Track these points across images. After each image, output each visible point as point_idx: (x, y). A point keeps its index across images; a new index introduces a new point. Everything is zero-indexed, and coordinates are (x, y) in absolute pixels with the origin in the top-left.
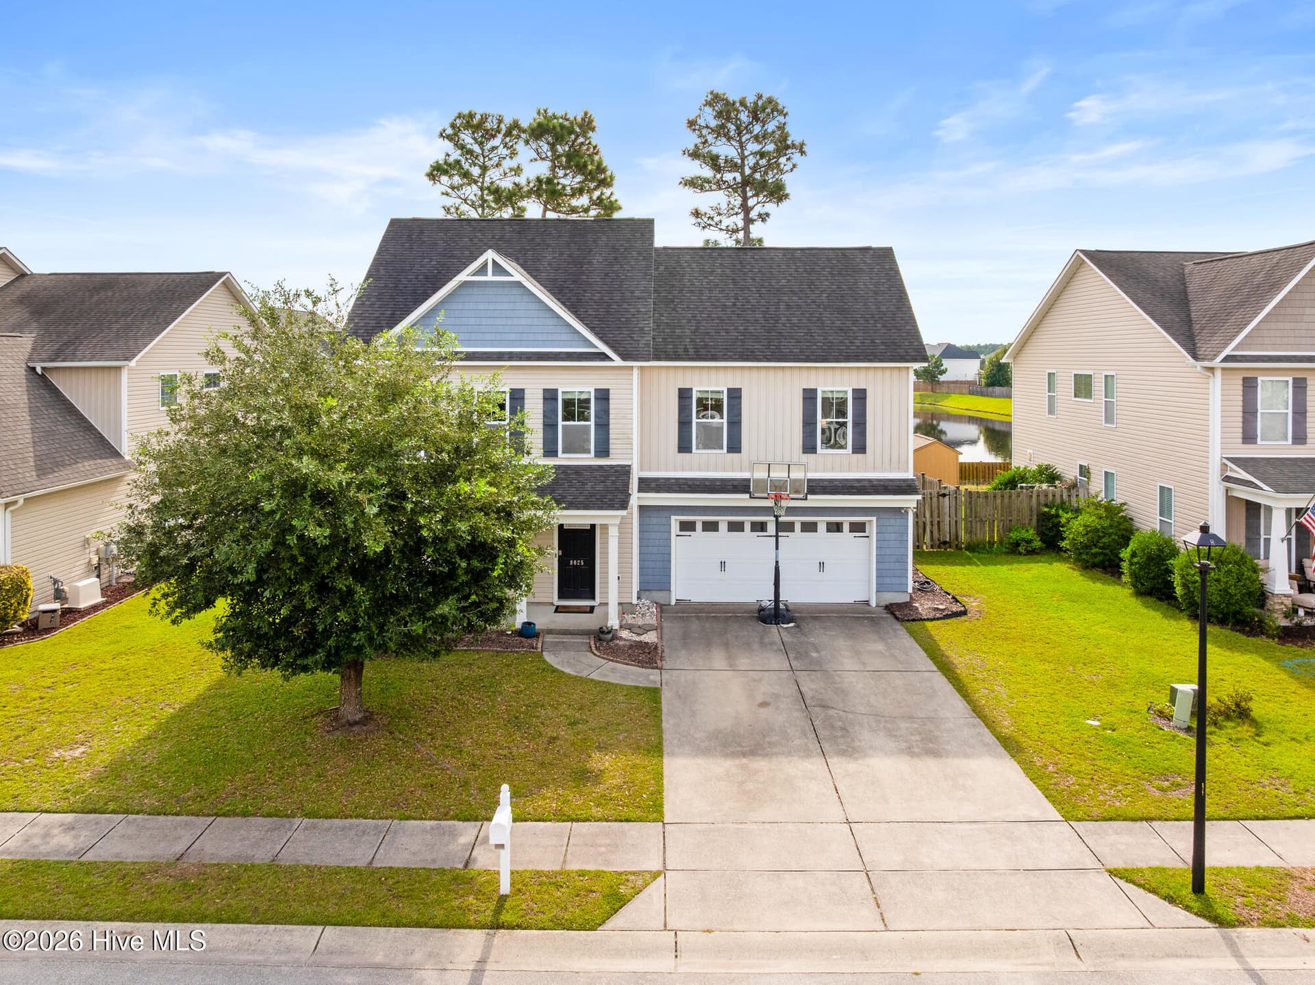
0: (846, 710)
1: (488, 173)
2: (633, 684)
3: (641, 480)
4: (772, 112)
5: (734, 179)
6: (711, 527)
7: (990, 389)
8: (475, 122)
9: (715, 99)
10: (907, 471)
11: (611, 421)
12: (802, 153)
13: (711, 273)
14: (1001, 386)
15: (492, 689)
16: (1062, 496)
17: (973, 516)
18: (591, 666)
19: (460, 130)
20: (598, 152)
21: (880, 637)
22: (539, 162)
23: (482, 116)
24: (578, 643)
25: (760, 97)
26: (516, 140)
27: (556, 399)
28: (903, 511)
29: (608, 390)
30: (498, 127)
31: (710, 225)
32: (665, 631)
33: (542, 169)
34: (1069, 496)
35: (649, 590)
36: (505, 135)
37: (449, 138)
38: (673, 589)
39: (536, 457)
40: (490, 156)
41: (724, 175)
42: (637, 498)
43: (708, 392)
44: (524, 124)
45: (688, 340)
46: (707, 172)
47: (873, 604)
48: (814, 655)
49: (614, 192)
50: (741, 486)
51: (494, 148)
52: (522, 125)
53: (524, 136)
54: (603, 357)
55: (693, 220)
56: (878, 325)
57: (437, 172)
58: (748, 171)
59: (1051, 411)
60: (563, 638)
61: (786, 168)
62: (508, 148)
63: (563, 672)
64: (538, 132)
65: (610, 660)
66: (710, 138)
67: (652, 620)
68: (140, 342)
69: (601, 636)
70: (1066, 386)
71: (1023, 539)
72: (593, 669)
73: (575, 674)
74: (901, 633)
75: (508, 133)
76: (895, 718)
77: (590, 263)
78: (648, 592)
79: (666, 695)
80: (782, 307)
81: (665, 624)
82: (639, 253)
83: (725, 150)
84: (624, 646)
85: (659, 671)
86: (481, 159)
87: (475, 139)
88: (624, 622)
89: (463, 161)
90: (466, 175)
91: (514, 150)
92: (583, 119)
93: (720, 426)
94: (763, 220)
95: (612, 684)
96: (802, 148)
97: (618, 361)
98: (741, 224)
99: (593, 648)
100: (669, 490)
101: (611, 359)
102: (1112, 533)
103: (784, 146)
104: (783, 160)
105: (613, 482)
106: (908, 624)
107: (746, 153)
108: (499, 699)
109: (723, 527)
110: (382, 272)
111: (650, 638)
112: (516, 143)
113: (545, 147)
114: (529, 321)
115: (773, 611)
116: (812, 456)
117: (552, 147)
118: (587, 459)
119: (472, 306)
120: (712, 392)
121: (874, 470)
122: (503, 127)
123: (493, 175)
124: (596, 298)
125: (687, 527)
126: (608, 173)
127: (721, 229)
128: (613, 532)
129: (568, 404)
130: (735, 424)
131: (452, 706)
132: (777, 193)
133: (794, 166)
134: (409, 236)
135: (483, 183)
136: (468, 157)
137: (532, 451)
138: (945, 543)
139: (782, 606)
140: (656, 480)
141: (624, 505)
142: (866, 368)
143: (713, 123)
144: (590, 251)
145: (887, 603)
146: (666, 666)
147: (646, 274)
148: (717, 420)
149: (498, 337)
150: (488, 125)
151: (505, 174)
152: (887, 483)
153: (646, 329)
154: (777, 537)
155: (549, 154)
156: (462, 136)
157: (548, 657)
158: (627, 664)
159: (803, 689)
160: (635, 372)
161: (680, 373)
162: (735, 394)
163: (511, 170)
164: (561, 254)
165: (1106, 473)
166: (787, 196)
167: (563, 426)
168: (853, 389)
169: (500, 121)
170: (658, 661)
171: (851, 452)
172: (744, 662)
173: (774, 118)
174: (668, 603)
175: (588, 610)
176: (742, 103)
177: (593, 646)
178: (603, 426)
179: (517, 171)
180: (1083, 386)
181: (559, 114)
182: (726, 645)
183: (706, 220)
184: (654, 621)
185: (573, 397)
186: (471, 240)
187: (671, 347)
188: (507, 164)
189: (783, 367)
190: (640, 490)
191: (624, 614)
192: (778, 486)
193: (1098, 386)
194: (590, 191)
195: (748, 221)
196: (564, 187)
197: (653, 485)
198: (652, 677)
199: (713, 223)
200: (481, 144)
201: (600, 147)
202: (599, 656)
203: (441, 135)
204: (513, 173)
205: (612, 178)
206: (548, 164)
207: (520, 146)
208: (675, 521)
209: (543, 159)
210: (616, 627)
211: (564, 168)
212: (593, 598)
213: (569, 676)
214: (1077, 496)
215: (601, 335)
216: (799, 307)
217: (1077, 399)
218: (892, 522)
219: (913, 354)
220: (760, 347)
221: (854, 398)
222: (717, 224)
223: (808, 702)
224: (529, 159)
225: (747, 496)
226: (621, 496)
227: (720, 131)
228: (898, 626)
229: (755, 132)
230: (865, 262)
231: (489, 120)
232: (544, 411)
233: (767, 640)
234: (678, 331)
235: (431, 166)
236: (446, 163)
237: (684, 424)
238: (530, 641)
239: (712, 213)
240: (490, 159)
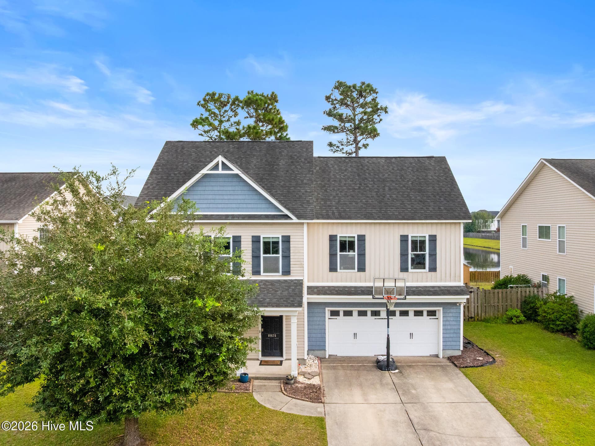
0: (440, 432)
1: (223, 124)
2: (308, 415)
3: (309, 288)
4: (370, 91)
5: (351, 126)
6: (348, 314)
7: (468, 234)
8: (216, 97)
9: (339, 85)
10: (460, 281)
11: (291, 254)
12: (386, 112)
13: (346, 170)
14: (473, 232)
15: (222, 420)
16: (534, 292)
17: (487, 303)
18: (282, 402)
19: (208, 102)
20: (279, 113)
21: (449, 379)
22: (249, 119)
23: (219, 94)
24: (273, 386)
25: (363, 83)
26: (237, 107)
27: (260, 242)
28: (458, 304)
29: (289, 236)
30: (228, 100)
31: (337, 151)
32: (324, 376)
33: (251, 122)
34: (538, 291)
35: (313, 350)
36: (232, 105)
37: (203, 106)
38: (327, 349)
39: (248, 276)
40: (224, 116)
41: (345, 124)
42: (306, 298)
43: (346, 237)
44: (241, 98)
45: (335, 208)
46: (336, 123)
47: (441, 356)
48: (413, 391)
49: (288, 133)
50: (367, 291)
51: (226, 111)
52: (240, 99)
53: (241, 104)
54: (286, 217)
55: (329, 148)
56: (442, 199)
57: (195, 124)
58: (357, 122)
59: (524, 246)
60: (265, 383)
61: (376, 121)
62: (233, 112)
63: (265, 407)
64: (248, 103)
65: (293, 398)
66: (337, 106)
67: (315, 369)
68: (26, 210)
69: (288, 381)
70: (533, 233)
71: (515, 316)
72: (283, 405)
73: (273, 408)
74: (461, 375)
75: (233, 103)
76: (471, 437)
77: (278, 165)
78: (313, 351)
79: (329, 423)
80: (387, 189)
81: (324, 371)
82: (305, 159)
83: (345, 111)
84: (301, 388)
85: (322, 405)
86: (219, 117)
87: (216, 107)
88: (300, 370)
89: (210, 118)
90: (210, 124)
91: (236, 112)
92: (272, 96)
93: (353, 256)
94: (366, 148)
95: (295, 415)
96: (386, 110)
97: (295, 220)
98: (354, 150)
99: (283, 390)
100: (325, 293)
101: (291, 219)
102: (568, 313)
103: (376, 109)
104: (375, 117)
105: (293, 290)
106: (463, 369)
107: (356, 113)
108: (226, 428)
109: (355, 314)
110: (160, 170)
111: (316, 381)
112: (237, 108)
113: (252, 111)
114: (243, 197)
115: (386, 363)
116: (405, 274)
117: (256, 110)
118: (277, 276)
119: (211, 188)
120: (349, 237)
121: (441, 281)
122: (231, 101)
123: (226, 125)
124: (282, 184)
125: (335, 314)
126: (285, 124)
127: (343, 153)
128: (294, 321)
129: (266, 244)
130: (362, 255)
131: (196, 434)
132: (374, 133)
133: (381, 120)
134: (176, 151)
135: (220, 129)
136: (213, 115)
137: (245, 274)
138: (472, 318)
139: (391, 360)
140: (317, 287)
141: (300, 305)
142: (436, 223)
143: (339, 97)
144: (278, 158)
145: (449, 356)
146: (327, 401)
147: (309, 171)
148: (351, 253)
149: (226, 206)
150: (222, 99)
151: (232, 125)
152: (449, 289)
153: (311, 201)
154: (388, 319)
155: (254, 114)
156: (209, 105)
157: (256, 396)
158: (303, 400)
159: (411, 417)
160: (305, 227)
161: (330, 227)
162: (362, 238)
163: (235, 123)
164: (262, 160)
165: (559, 279)
166: (378, 134)
167: (264, 257)
168: (429, 235)
169: (229, 97)
170: (322, 398)
171: (428, 271)
172: (373, 397)
173: (371, 94)
174: (324, 357)
175: (279, 364)
176: (354, 87)
177: (283, 388)
178: (287, 257)
179: (238, 123)
180: (544, 232)
181: (259, 93)
182: (361, 385)
183: (335, 148)
184: (317, 370)
185: (269, 241)
186: (211, 152)
187: (325, 211)
188: (233, 120)
189: (389, 223)
190: (308, 294)
191: (299, 365)
192: (389, 291)
193: (554, 232)
194: (275, 134)
195: (358, 149)
196: (262, 130)
197: (315, 290)
198: (319, 410)
199: (339, 150)
200: (219, 109)
201: (281, 111)
202: (287, 395)
203: (198, 104)
204: (236, 124)
205: (287, 126)
206: (254, 119)
207: (239, 110)
208: (328, 310)
209: (251, 117)
210: (296, 375)
211: (262, 122)
212: (282, 355)
213: (270, 410)
214: (542, 291)
215: (285, 205)
216: (396, 189)
217: (540, 239)
218: (452, 311)
219: (463, 215)
220: (376, 211)
221: (429, 240)
222: (341, 150)
223: (416, 426)
224: (244, 117)
225: (371, 297)
226: (298, 299)
227: (342, 103)
228: (457, 371)
229: (361, 103)
230: (431, 164)
231: (223, 97)
232: (252, 249)
233: (384, 382)
234: (328, 203)
235: (193, 120)
236: (201, 118)
237: (333, 256)
238: (245, 385)
239: (339, 145)
240: (224, 117)
